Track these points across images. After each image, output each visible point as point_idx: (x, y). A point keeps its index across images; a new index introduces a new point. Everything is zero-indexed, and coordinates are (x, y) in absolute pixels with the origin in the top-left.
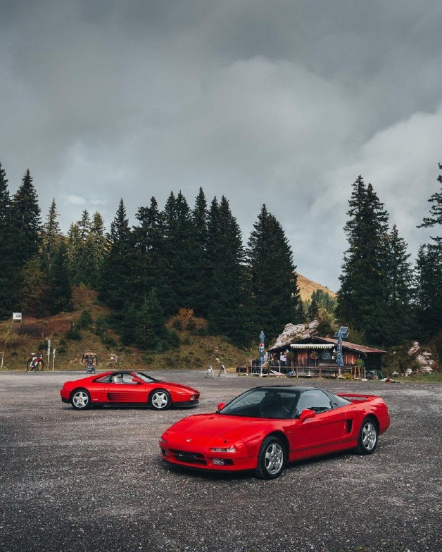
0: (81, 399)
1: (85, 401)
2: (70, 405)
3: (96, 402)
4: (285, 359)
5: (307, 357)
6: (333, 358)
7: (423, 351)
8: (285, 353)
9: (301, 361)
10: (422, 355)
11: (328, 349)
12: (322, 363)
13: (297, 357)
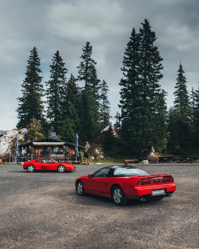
0: (31, 168)
1: (33, 170)
2: (27, 170)
3: (37, 170)
4: (26, 152)
5: (42, 150)
6: (62, 151)
7: (97, 147)
8: (26, 148)
9: (38, 153)
10: (97, 149)
11: (58, 146)
12: (53, 154)
13: (35, 150)
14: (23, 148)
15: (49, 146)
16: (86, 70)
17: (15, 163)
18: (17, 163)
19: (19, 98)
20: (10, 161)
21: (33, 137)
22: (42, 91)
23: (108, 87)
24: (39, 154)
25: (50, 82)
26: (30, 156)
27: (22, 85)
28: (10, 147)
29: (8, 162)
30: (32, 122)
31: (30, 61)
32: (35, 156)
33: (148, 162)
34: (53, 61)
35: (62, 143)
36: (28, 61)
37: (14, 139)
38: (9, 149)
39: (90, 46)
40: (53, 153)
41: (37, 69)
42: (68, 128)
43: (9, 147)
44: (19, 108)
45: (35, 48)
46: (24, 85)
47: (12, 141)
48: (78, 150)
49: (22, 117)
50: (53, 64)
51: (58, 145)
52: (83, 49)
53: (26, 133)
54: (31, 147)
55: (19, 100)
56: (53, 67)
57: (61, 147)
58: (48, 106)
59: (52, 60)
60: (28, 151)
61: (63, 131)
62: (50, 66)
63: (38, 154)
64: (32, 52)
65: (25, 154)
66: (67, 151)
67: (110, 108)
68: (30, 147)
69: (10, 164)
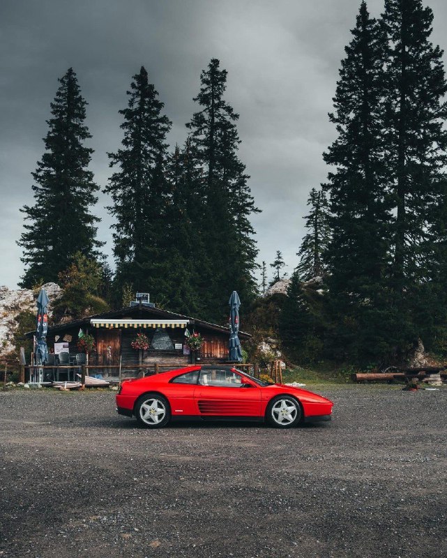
0: (153, 411)
1: (160, 416)
3: (180, 415)
4: (67, 350)
5: (118, 345)
6: (178, 346)
7: (266, 336)
8: (68, 338)
9: (104, 353)
10: (266, 342)
11: (168, 330)
12: (153, 356)
13: (96, 345)
14: (57, 338)
15: (140, 329)
16: (211, 134)
17: (40, 386)
18: (47, 386)
19: (26, 207)
20: (23, 377)
21: (79, 308)
22: (92, 190)
23: (249, 191)
24: (109, 356)
25: (122, 156)
26: (83, 362)
27: (34, 175)
28: (12, 337)
29: (16, 380)
30: (77, 264)
31: (57, 107)
32: (96, 362)
33: (439, 379)
34: (130, 97)
35: (183, 323)
36: (52, 106)
37: (21, 314)
38: (9, 343)
39: (220, 69)
40: (152, 352)
41: (76, 126)
42: (178, 281)
43: (8, 335)
44: (26, 235)
45: (70, 72)
46: (41, 174)
47: (16, 319)
48: (238, 343)
49: (36, 260)
50: (131, 104)
51: (170, 328)
52: (202, 77)
53: (55, 296)
54: (84, 332)
55: (26, 215)
56: (128, 113)
57: (176, 334)
58: (117, 222)
59: (128, 93)
60: (74, 347)
61: (164, 293)
62: (121, 112)
63: (105, 357)
64: (62, 81)
65: (64, 355)
66: (198, 345)
67: (255, 244)
68: (80, 334)
69: (26, 389)
